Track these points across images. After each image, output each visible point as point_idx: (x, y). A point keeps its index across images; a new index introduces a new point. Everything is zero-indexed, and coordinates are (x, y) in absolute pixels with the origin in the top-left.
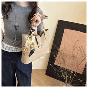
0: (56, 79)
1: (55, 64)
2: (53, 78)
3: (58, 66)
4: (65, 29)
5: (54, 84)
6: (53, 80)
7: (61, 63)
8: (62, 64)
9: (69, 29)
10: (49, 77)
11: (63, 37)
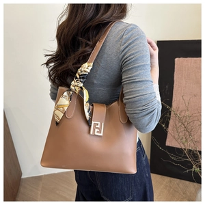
0: (176, 179)
1: (168, 144)
2: (169, 178)
3: (177, 148)
4: (176, 59)
5: (175, 191)
6: (171, 181)
7: (184, 140)
8: (186, 141)
9: (186, 57)
10: (160, 176)
11: (175, 79)
